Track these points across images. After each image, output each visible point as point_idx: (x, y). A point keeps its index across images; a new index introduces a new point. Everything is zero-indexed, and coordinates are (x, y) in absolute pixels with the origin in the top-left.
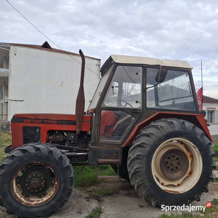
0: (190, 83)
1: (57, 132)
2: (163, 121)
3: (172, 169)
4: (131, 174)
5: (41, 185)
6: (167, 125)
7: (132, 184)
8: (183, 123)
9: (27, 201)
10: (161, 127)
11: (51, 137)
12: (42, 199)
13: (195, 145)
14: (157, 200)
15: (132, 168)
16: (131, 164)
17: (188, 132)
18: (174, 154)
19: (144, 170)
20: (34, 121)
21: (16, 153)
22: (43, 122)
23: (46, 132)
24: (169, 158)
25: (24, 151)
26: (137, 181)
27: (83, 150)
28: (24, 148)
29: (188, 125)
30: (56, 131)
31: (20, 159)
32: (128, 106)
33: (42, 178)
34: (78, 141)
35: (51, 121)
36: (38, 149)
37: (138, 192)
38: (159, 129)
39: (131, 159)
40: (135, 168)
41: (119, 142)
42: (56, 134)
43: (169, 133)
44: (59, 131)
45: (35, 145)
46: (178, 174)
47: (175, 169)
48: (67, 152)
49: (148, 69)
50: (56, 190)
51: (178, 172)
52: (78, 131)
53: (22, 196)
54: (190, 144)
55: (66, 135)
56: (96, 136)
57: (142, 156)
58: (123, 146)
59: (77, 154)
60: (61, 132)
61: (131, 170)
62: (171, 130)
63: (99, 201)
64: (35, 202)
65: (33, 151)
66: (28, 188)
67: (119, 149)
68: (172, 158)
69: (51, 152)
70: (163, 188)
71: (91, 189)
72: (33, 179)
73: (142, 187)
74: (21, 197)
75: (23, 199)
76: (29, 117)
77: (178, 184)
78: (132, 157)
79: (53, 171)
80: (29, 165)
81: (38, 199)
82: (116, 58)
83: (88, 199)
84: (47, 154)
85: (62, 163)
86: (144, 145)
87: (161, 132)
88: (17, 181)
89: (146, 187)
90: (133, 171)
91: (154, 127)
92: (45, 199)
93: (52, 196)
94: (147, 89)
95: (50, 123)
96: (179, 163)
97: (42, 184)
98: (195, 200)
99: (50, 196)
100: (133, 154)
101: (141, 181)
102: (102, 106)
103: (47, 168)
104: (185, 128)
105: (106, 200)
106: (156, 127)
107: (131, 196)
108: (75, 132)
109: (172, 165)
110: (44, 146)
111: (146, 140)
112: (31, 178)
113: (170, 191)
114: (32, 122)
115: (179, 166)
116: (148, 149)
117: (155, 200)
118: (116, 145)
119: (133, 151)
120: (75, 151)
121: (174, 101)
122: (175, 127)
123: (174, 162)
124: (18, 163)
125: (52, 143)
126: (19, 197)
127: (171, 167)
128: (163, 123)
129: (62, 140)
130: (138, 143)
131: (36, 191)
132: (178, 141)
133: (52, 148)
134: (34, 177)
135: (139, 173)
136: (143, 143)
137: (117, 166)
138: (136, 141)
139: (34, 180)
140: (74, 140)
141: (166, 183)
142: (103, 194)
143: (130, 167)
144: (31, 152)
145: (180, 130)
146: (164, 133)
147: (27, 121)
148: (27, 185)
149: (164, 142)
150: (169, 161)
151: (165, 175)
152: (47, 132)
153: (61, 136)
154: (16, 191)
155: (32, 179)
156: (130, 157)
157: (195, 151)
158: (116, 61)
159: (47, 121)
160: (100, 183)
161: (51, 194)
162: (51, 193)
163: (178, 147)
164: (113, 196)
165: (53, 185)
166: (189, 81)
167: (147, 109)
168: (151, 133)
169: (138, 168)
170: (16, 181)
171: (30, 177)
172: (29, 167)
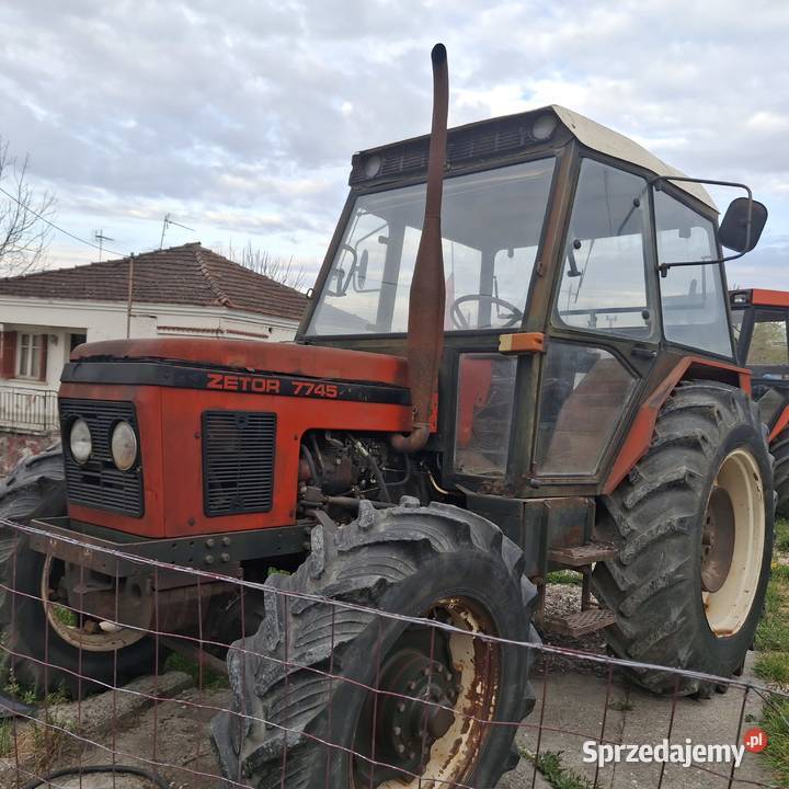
13: (759, 467)
16: (640, 560)
17: (755, 428)
20: (253, 385)
22: (287, 391)
23: (296, 439)
26: (674, 619)
35: (317, 384)
36: (464, 533)
40: (672, 570)
41: (591, 471)
52: (423, 431)
54: (748, 466)
55: (366, 453)
57: (688, 523)
58: (606, 488)
62: (733, 424)
65: (446, 545)
76: (229, 363)
82: (571, 121)
84: (488, 552)
86: (691, 483)
90: (662, 584)
91: (695, 413)
95: (313, 396)
101: (682, 613)
102: (553, 321)
106: (704, 412)
111: (689, 462)
114: (245, 388)
116: (699, 494)
129: (347, 476)
130: (675, 476)
136: (690, 475)
145: (745, 421)
147: (222, 382)
152: (299, 440)
158: (577, 135)
159: (301, 385)
161: (461, 748)
162: (457, 742)
167: (666, 344)
168: (703, 438)
171: (413, 686)
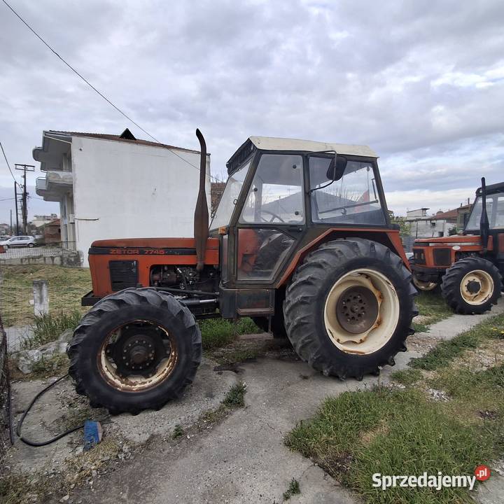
0: (374, 181)
1: (166, 268)
2: (341, 242)
3: (353, 318)
4: (291, 327)
5: (149, 358)
6: (348, 248)
7: (292, 343)
8: (372, 245)
9: (124, 385)
10: (339, 251)
11: (156, 277)
12: (149, 379)
13: (388, 278)
14: (331, 367)
15: (293, 318)
16: (291, 313)
17: (379, 259)
18: (355, 295)
19: (312, 321)
20: (128, 252)
21: (105, 305)
22: (142, 253)
23: (147, 268)
24: (349, 300)
25: (120, 303)
26: (302, 339)
27: (210, 295)
28: (119, 297)
29: (379, 248)
30: (164, 266)
31: (113, 316)
32: (276, 221)
33: (150, 346)
34: (200, 280)
35: (155, 250)
36: (143, 299)
37: (301, 355)
38: (336, 255)
39: (291, 303)
40: (299, 318)
41: (270, 279)
42: (164, 271)
43: (351, 261)
44: (168, 266)
45: (137, 293)
46: (362, 324)
47: (356, 317)
48: (184, 299)
49: (311, 159)
50: (173, 364)
51: (362, 321)
52: (200, 265)
53: (116, 376)
54: (381, 277)
55: (180, 272)
56: (232, 272)
57: (310, 299)
58: (278, 286)
59: (201, 301)
60: (173, 268)
61: (290, 322)
62: (354, 257)
63: (236, 372)
64: (138, 386)
65: (135, 302)
66: (127, 364)
67: (270, 291)
68: (352, 301)
69: (164, 303)
70: (340, 347)
71: (221, 353)
72: (136, 348)
73: (309, 347)
74: (115, 379)
75: (118, 382)
76: (118, 246)
77: (361, 340)
78: (293, 301)
79: (167, 334)
80: (127, 325)
81: (144, 380)
82: (257, 141)
83: (219, 370)
84: (159, 307)
85: (183, 321)
86: (313, 282)
87: (340, 260)
88: (108, 351)
89: (315, 347)
90: (295, 324)
92: (155, 379)
93: (167, 374)
94: (312, 191)
96: (362, 308)
97: (151, 355)
98: (388, 363)
99: (164, 374)
100: (294, 297)
101: (308, 338)
102: (240, 221)
103: (157, 329)
104: (375, 253)
105: (248, 369)
106: (332, 252)
107: (283, 360)
108: (194, 267)
109: (353, 311)
110: (153, 293)
111: (316, 272)
112: (132, 347)
113: (352, 352)
114: (125, 253)
115: (364, 312)
116: (320, 287)
117: (328, 367)
118: (265, 285)
119: (294, 292)
120: (196, 298)
121: (345, 211)
122: (360, 252)
123: (356, 307)
124: (109, 323)
125: (159, 285)
126: (113, 379)
127: (351, 314)
128: (342, 245)
129: (175, 280)
130: (303, 279)
131: (141, 368)
132: (361, 274)
133: (165, 296)
134: (138, 344)
135: (305, 326)
136: (312, 278)
137: (268, 318)
138: (298, 275)
139: (137, 351)
140: (193, 280)
141: (344, 339)
142: (239, 359)
143: (290, 317)
144: (131, 303)
145: (368, 256)
146: (344, 261)
147: (115, 252)
148: (124, 358)
149: (344, 276)
150: (349, 305)
151: (342, 327)
152: (149, 269)
153: (173, 273)
154: (105, 369)
155: (133, 349)
156: (289, 301)
157: (387, 288)
158: (259, 147)
159: (148, 251)
160: (232, 343)
161: (165, 372)
162: (165, 370)
163: (360, 282)
164: (255, 362)
165: (167, 356)
166: (374, 177)
167: (313, 224)
168: (324, 263)
169: (303, 318)
170: (106, 352)
171: (130, 345)
172: (127, 327)
